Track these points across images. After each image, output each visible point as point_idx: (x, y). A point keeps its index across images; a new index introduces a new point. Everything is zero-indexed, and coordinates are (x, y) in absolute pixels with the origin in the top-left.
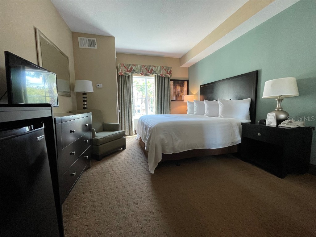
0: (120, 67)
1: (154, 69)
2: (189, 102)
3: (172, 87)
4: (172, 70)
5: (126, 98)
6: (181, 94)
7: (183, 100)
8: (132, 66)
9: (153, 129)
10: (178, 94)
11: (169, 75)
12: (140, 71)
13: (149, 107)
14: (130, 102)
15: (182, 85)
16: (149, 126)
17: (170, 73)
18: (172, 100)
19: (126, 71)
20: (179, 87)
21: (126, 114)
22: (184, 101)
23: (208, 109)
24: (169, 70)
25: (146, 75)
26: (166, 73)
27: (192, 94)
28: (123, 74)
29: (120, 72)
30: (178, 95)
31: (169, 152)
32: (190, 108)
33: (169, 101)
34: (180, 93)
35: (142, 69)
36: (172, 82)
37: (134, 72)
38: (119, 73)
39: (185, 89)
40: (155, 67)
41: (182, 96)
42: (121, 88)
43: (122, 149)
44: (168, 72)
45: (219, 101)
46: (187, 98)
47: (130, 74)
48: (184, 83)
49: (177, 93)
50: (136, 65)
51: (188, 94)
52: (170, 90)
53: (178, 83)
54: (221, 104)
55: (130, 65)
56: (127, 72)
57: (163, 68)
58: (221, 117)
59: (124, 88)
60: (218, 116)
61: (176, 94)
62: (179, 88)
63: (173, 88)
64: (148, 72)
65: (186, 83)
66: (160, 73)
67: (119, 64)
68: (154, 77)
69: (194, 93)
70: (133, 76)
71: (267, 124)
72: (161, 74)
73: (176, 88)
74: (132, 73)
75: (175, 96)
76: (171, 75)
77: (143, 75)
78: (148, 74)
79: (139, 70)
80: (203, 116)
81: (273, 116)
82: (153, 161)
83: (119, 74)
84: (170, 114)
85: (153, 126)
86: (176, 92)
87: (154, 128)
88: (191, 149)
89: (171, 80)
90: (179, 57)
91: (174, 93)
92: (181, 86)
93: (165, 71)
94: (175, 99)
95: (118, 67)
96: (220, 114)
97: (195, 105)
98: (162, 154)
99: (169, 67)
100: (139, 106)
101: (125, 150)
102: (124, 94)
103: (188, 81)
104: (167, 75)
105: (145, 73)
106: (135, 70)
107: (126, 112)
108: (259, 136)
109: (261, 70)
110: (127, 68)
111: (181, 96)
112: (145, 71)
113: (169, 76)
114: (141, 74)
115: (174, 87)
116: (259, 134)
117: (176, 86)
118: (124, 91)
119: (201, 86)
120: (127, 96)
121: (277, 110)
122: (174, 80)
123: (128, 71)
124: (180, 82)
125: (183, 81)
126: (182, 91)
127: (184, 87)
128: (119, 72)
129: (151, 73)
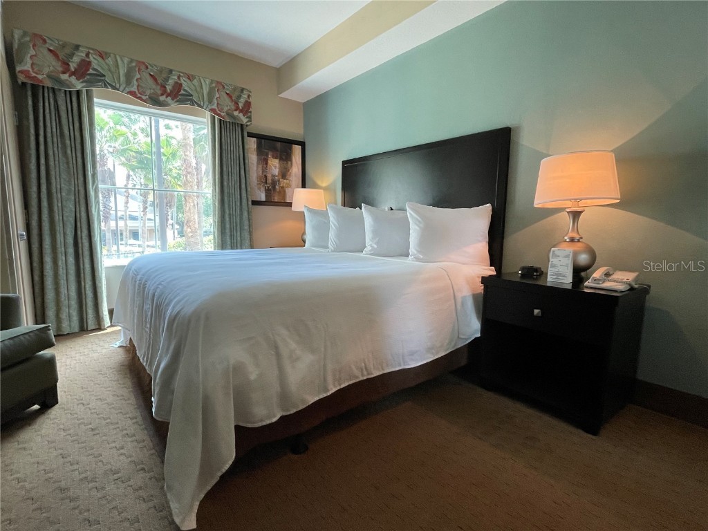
0: (21, 45)
1: (186, 85)
2: (310, 210)
3: (253, 158)
4: (251, 100)
5: (62, 184)
6: (284, 182)
7: (290, 204)
8: (87, 55)
9: (189, 321)
10: (274, 184)
11: (241, 115)
12: (128, 82)
13: (170, 222)
14: (83, 200)
15: (286, 157)
16: (168, 304)
17: (247, 109)
18: (255, 203)
19: (60, 69)
20: (277, 161)
21: (61, 249)
22: (295, 208)
23: (375, 232)
24: (242, 100)
25: (155, 102)
26: (233, 107)
27: (315, 186)
28: (41, 81)
29: (25, 66)
30: (274, 188)
31: (267, 413)
32: (315, 228)
33: (248, 204)
34: (279, 181)
35: (138, 75)
36: (252, 143)
37: (99, 81)
38: (21, 72)
39: (296, 169)
40: (190, 78)
41: (285, 192)
42: (33, 138)
43: (36, 407)
44: (241, 105)
45: (412, 209)
46: (301, 198)
47: (78, 85)
48: (291, 149)
49: (269, 181)
50: (108, 54)
51: (304, 186)
52: (247, 169)
53: (274, 149)
54: (417, 219)
55: (77, 47)
56: (64, 77)
57: (221, 87)
58: (417, 259)
59: (49, 140)
60: (407, 255)
61: (266, 183)
62: (278, 165)
63: (258, 164)
64: (164, 92)
65: (297, 150)
67: (17, 34)
69: (324, 185)
70: (96, 100)
71: (551, 280)
73: (267, 164)
74: (91, 83)
75: (263, 189)
76: (250, 118)
77: (140, 98)
78: (162, 98)
79: (122, 79)
80: (362, 255)
81: (567, 256)
82: (195, 471)
83: (21, 78)
85: (189, 310)
86: (266, 177)
87: (196, 315)
88: (347, 384)
89: (251, 135)
90: (276, 63)
91: (259, 178)
92: (281, 159)
93: (227, 100)
94: (263, 198)
95: (16, 46)
96: (412, 250)
97: (331, 219)
98: (237, 428)
99: (242, 90)
100: (134, 218)
101: (54, 412)
102: (52, 163)
103: (302, 144)
104: (236, 113)
105: (148, 92)
106: (103, 75)
107: (60, 238)
108: (537, 317)
109: (518, 128)
110: (61, 56)
111: (283, 192)
112: (151, 87)
113: (244, 120)
114: (131, 93)
115: (259, 160)
116: (536, 311)
117: (267, 155)
118: (51, 153)
119: (344, 163)
120: (64, 176)
121: (568, 240)
122: (259, 137)
123: (67, 70)
124: (277, 146)
125: (289, 143)
126: (284, 174)
127: (292, 161)
128: (18, 69)
129: (173, 99)
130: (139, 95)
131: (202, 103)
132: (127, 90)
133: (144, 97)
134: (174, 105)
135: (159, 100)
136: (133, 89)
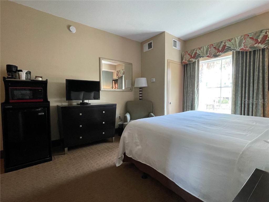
1: (228, 44)
12: (207, 53)
19: (190, 58)
28: (186, 63)
35: (210, 50)
38: (183, 62)
47: (194, 60)
50: (201, 47)
56: (191, 60)
64: (219, 51)
66: (240, 46)
68: (231, 56)
72: (242, 47)
74: (197, 58)
78: (218, 54)
84: (264, 116)
105: (213, 54)
106: (200, 55)
112: (213, 51)
114: (208, 56)
123: (191, 57)
129: (222, 53)
130: (210, 56)
131: (236, 48)
132: (206, 56)
133: (211, 56)
134: (223, 54)
135: (217, 55)
136: (208, 55)
